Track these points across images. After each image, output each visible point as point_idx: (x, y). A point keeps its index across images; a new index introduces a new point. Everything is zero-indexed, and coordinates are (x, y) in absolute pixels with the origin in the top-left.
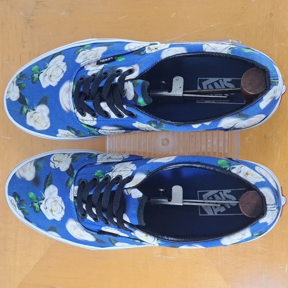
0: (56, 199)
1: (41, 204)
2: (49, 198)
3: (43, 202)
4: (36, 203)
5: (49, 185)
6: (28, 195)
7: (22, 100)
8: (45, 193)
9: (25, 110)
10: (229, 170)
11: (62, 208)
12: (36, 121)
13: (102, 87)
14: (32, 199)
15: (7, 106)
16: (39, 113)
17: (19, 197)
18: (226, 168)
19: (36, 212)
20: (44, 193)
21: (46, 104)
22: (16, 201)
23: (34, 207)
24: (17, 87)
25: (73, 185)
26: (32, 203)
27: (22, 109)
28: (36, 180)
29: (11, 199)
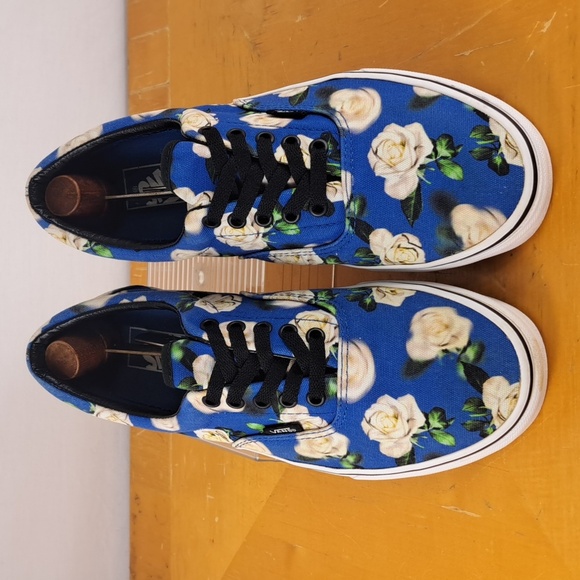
0: (391, 170)
1: (429, 157)
2: (407, 171)
3: (423, 160)
4: (443, 158)
5: (408, 199)
6: (464, 173)
7: (477, 376)
8: (417, 180)
9: (471, 354)
10: (91, 242)
11: (376, 153)
12: (447, 327)
13: (255, 380)
14: (455, 163)
15: (518, 367)
16: (434, 344)
17: (493, 166)
18: (96, 244)
19: (446, 136)
20: (421, 180)
21: (411, 360)
22: (502, 155)
23: (450, 146)
24: (488, 405)
25: (346, 202)
26: (454, 155)
27: (479, 356)
28: (445, 206)
29: (517, 158)
